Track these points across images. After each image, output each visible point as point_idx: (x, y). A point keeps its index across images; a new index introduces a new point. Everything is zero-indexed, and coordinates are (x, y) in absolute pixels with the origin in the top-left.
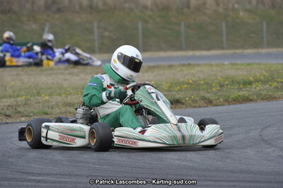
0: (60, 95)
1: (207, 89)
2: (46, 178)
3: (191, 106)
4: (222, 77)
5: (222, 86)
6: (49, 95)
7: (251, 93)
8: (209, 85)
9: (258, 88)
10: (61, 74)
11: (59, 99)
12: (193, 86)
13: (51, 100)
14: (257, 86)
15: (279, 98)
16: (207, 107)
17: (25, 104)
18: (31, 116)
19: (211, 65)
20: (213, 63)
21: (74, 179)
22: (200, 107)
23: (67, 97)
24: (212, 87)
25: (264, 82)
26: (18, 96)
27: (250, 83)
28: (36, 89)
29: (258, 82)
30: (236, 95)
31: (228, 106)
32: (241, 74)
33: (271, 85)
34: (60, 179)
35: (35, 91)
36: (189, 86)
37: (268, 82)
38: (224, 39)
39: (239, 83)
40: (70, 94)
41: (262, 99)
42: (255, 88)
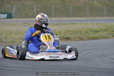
0: (19, 34)
1: (80, 34)
2: (13, 69)
3: (74, 40)
4: (86, 29)
5: (86, 32)
6: (15, 35)
7: (98, 35)
8: (81, 32)
9: (101, 34)
10: (20, 26)
11: (19, 36)
12: (75, 32)
13: (16, 37)
14: (101, 33)
15: (110, 38)
16: (80, 41)
17: (5, 38)
18: (7, 43)
19: (82, 24)
20: (83, 23)
21: (25, 70)
22: (77, 41)
23: (22, 36)
24: (82, 33)
25: (104, 31)
26: (2, 35)
27: (98, 31)
28: (10, 32)
29: (102, 31)
30: (92, 36)
31: (89, 41)
32: (95, 27)
33: (107, 32)
34: (19, 69)
35: (9, 33)
36: (73, 32)
37: (106, 31)
38: (88, 13)
39: (94, 31)
40: (24, 34)
41: (103, 38)
42: (100, 34)
